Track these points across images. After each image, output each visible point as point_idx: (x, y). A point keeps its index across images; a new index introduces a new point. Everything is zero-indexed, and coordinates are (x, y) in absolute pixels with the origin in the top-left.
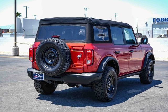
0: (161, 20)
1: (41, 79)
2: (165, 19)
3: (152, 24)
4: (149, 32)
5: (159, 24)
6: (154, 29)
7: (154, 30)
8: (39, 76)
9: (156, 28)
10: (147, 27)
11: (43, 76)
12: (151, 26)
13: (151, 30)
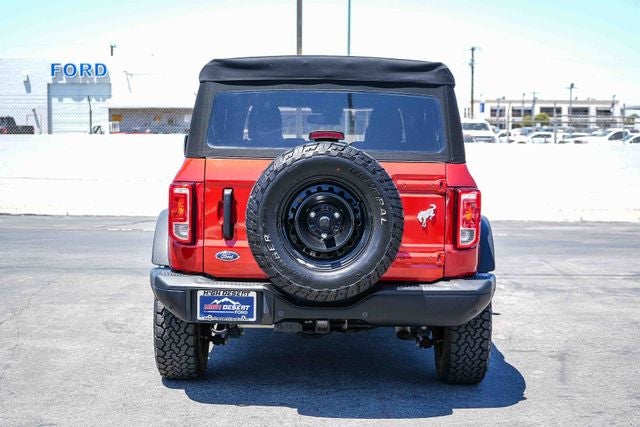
0: (82, 70)
1: (240, 316)
2: (93, 67)
3: (49, 85)
4: (37, 111)
5: (73, 84)
6: (55, 100)
7: (54, 107)
8: (228, 303)
9: (61, 100)
10: (28, 96)
11: (252, 305)
12: (46, 91)
13: (46, 106)
